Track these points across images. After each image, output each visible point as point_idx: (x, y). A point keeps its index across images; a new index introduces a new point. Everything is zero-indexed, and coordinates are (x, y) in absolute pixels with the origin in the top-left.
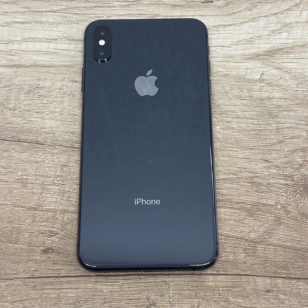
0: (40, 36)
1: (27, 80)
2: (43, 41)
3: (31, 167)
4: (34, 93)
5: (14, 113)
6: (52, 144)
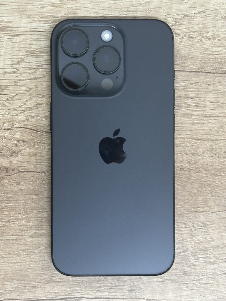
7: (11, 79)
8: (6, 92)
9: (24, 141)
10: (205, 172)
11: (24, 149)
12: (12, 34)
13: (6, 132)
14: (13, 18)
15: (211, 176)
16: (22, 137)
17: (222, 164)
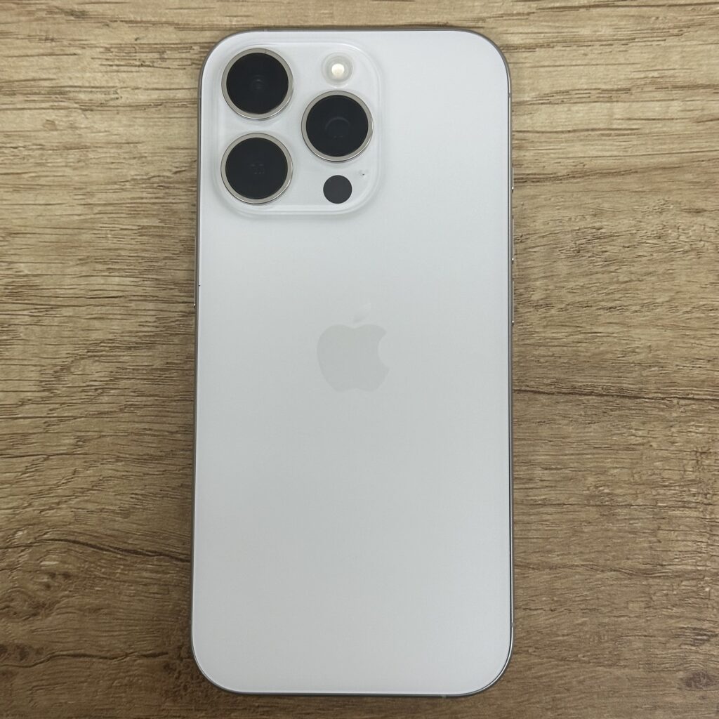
0: (582, 84)
1: (567, 219)
2: (593, 98)
3: (617, 462)
4: (590, 254)
5: (547, 315)
6: (660, 395)
7: (38, 417)
8: (23, 450)
9: (67, 576)
10: (534, 652)
11: (68, 596)
12: (42, 305)
13: (22, 554)
14: (44, 265)
15: (550, 662)
16: (61, 565)
17: (580, 631)
